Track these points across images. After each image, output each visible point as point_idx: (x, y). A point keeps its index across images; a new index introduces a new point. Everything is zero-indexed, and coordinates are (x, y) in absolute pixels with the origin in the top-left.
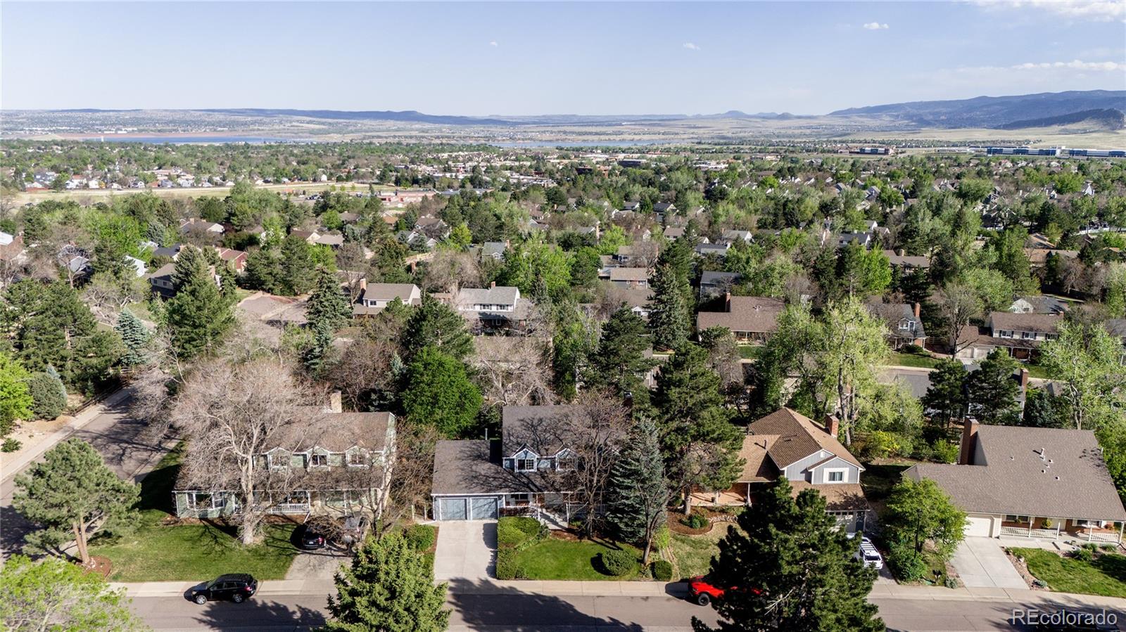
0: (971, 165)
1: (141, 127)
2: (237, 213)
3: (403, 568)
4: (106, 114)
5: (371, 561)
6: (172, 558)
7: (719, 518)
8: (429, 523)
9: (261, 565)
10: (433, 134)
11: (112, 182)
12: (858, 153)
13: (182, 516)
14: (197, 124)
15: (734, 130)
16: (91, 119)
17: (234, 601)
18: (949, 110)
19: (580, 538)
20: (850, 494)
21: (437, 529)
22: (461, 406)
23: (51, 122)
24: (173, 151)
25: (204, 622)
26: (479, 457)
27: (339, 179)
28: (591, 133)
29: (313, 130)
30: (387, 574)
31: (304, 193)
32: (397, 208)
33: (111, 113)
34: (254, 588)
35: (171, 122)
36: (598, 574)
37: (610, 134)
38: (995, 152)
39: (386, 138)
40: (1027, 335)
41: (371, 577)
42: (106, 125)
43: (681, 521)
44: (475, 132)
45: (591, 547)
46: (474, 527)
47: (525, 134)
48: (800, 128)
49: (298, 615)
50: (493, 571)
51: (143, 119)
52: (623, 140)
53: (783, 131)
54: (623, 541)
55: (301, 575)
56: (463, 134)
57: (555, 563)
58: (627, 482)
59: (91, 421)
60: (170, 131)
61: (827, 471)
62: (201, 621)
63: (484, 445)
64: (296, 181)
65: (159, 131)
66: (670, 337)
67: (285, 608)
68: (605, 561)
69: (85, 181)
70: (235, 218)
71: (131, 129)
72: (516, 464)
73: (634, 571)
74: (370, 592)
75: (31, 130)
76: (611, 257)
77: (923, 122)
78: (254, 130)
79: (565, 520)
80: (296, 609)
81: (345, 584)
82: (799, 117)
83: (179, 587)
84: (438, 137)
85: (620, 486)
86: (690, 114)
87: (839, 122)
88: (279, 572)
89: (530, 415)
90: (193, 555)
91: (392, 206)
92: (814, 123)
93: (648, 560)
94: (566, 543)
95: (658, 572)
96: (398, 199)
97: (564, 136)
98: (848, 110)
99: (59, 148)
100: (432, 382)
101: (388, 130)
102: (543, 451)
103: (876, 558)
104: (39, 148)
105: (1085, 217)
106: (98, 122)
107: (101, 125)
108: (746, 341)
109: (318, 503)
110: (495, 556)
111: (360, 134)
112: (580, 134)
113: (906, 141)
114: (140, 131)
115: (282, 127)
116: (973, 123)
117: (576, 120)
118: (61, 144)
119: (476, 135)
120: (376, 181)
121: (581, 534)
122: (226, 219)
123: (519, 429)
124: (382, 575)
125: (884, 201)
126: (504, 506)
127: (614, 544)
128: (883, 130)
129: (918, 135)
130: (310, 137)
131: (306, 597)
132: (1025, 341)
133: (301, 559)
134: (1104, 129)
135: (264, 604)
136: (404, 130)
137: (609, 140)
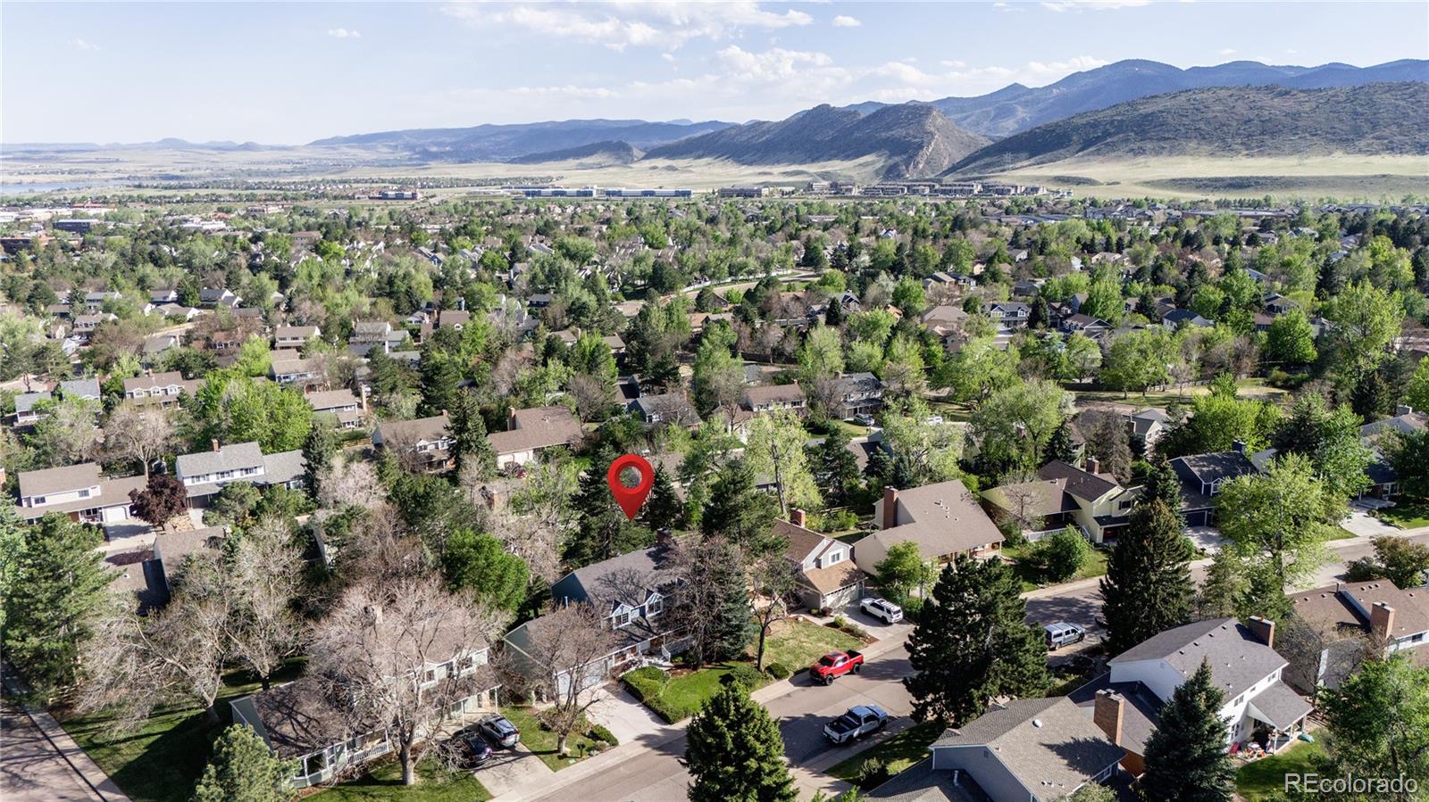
12: (380, 198)
15: (184, 166)
18: (453, 140)
19: (693, 670)
38: (534, 194)
45: (709, 674)
48: (276, 162)
53: (254, 168)
57: (697, 696)
61: (830, 556)
77: (427, 156)
82: (272, 148)
86: (102, 142)
87: (325, 155)
92: (293, 156)
98: (333, 139)
116: (484, 156)
121: (691, 667)
128: (384, 164)
129: (429, 171)
134: (617, 163)
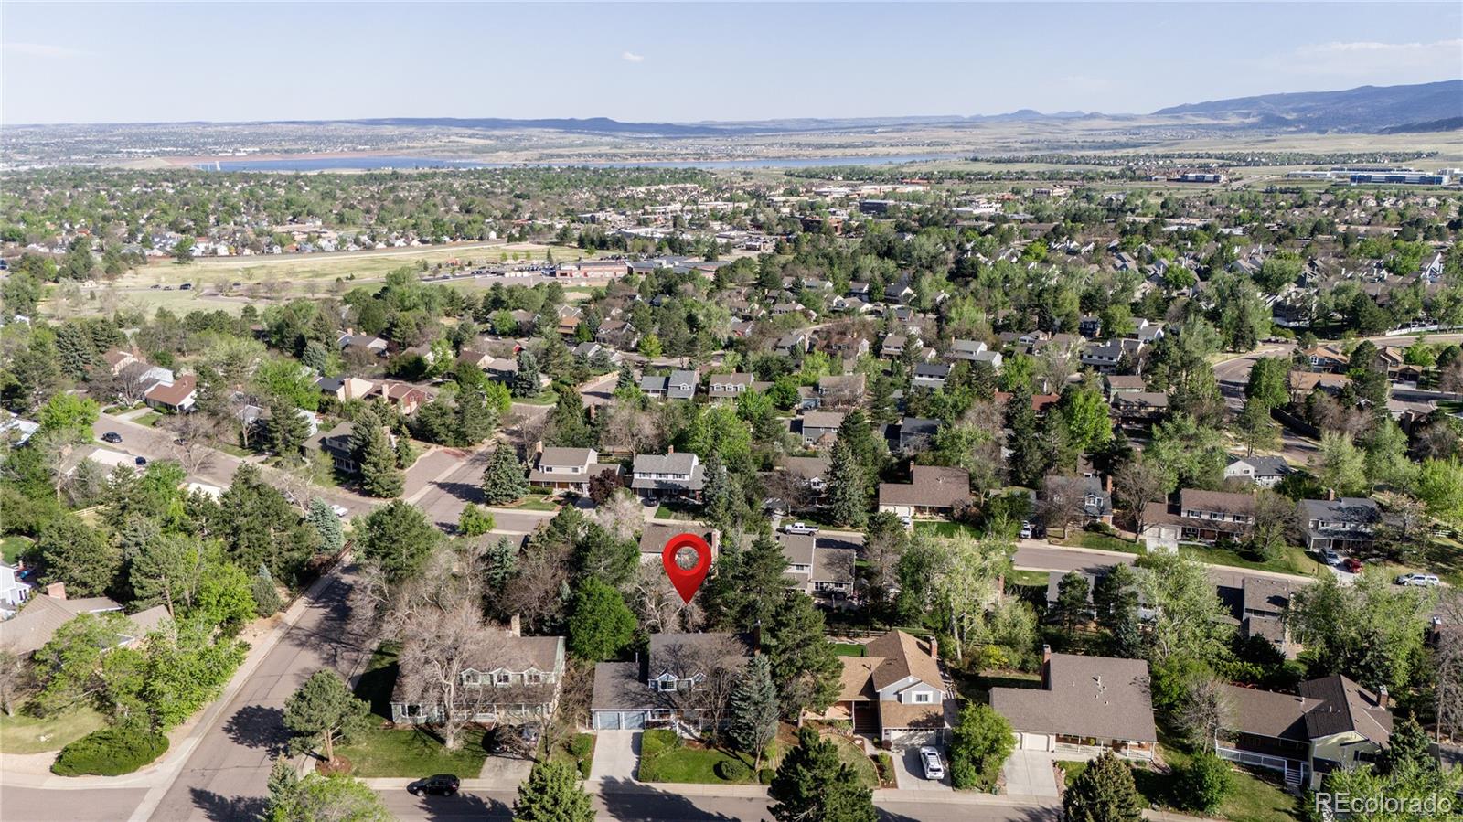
0: (1321, 203)
1: (264, 147)
2: (400, 324)
3: (563, 784)
4: (219, 128)
5: (541, 779)
6: (394, 759)
7: (826, 730)
8: (589, 732)
9: (461, 765)
10: (628, 151)
11: (244, 246)
12: (1178, 180)
13: (398, 721)
14: (333, 140)
16: (202, 136)
17: (444, 795)
19: (708, 748)
20: (932, 712)
21: (595, 738)
22: (618, 629)
23: (153, 140)
24: (306, 185)
25: (423, 808)
26: (630, 676)
27: (511, 239)
28: (832, 146)
29: (477, 146)
30: (552, 788)
31: (470, 264)
32: (579, 289)
33: (226, 128)
34: (458, 785)
35: (300, 138)
36: (718, 779)
37: (857, 147)
39: (569, 157)
40: (1215, 516)
41: (541, 790)
42: (221, 144)
43: (793, 733)
44: (682, 147)
45: (715, 754)
46: (626, 735)
47: (747, 149)
49: (489, 806)
50: (636, 774)
51: (266, 134)
52: (874, 156)
54: (741, 751)
55: (491, 775)
56: (666, 149)
57: (686, 769)
58: (743, 705)
59: (302, 617)
60: (299, 151)
61: (914, 694)
62: (421, 807)
63: (635, 667)
64: (460, 240)
65: (286, 151)
66: (845, 514)
67: (480, 800)
68: (723, 768)
69: (211, 246)
70: (398, 330)
71: (251, 150)
72: (660, 684)
73: (745, 777)
74: (541, 800)
75: (129, 153)
76: (811, 388)
77: (1282, 125)
78: (402, 148)
79: (698, 731)
80: (488, 800)
81: (525, 795)
82: (1115, 118)
83: (401, 783)
84: (634, 156)
85: (740, 708)
88: (475, 772)
89: (673, 642)
90: (409, 756)
91: (574, 285)
92: (1133, 125)
93: (758, 768)
94: (696, 752)
95: (764, 778)
96: (582, 274)
97: (797, 151)
98: (1181, 107)
99: (170, 185)
100: (594, 610)
101: (571, 146)
102: (681, 674)
103: (939, 770)
104: (146, 186)
105: (1408, 312)
106: (210, 140)
107: (215, 144)
108: (927, 514)
109: (503, 712)
110: (639, 763)
111: (535, 152)
112: (819, 147)
113: (1253, 154)
114: (263, 152)
115: (437, 142)
117: (814, 125)
118: (172, 176)
119: (684, 151)
120: (555, 240)
121: (709, 744)
122: (387, 329)
123: (663, 654)
124: (548, 789)
125: (1169, 282)
126: (650, 719)
127: (734, 753)
130: (472, 157)
131: (495, 793)
132: (1214, 522)
133: (491, 761)
135: (464, 796)
136: (592, 144)
137: (857, 155)
